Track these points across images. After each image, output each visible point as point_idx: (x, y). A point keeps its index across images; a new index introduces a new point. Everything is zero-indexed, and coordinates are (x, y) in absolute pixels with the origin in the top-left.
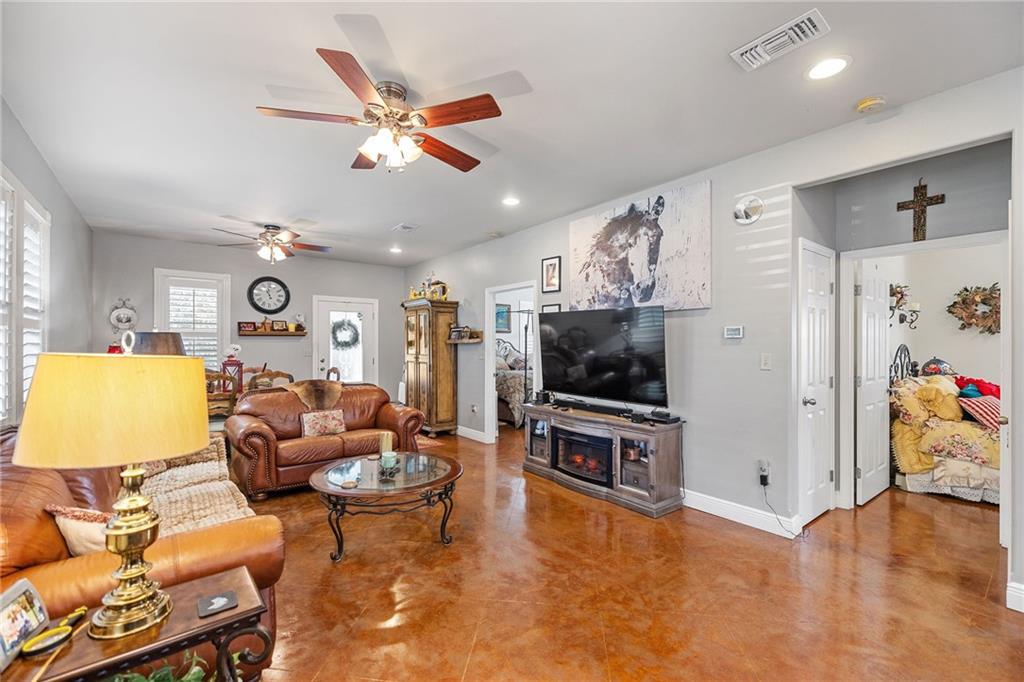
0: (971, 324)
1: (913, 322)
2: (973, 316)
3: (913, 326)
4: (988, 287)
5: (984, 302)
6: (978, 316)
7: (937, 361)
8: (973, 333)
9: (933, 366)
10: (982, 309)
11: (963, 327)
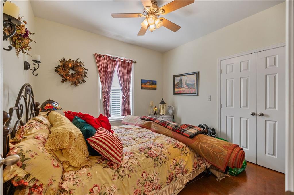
0: (67, 80)
1: (35, 70)
2: (67, 75)
3: (35, 73)
4: (75, 60)
5: (73, 68)
6: (70, 76)
7: (50, 101)
8: (67, 84)
9: (49, 105)
10: (71, 72)
11: (63, 81)
